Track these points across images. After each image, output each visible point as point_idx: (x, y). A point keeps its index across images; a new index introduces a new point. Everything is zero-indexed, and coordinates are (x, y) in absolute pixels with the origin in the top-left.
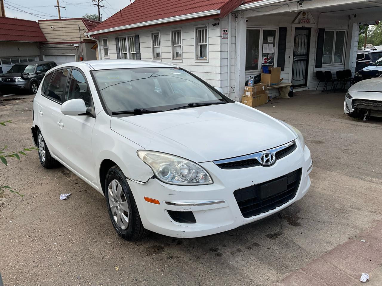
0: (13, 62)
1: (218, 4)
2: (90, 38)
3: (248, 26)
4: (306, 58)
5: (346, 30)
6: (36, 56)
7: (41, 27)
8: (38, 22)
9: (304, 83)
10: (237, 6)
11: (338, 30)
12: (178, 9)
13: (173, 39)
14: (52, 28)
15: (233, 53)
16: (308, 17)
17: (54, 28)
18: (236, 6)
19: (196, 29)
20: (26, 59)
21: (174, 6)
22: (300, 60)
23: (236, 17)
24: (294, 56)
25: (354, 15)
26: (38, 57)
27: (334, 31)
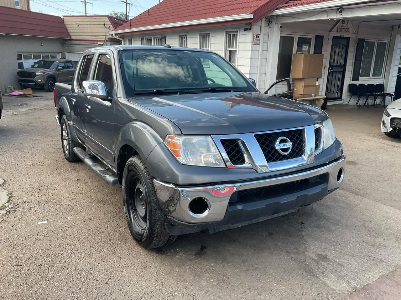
0: (35, 57)
1: (251, 7)
2: (114, 36)
3: (281, 32)
4: (342, 70)
5: (388, 41)
6: (58, 53)
7: (65, 23)
8: (63, 17)
9: (339, 96)
10: (272, 11)
11: (378, 41)
12: (208, 11)
13: (201, 42)
14: (76, 24)
15: (264, 60)
16: (347, 25)
17: (79, 25)
18: (270, 11)
19: (226, 33)
20: (48, 55)
21: (204, 8)
22: (336, 72)
23: (269, 23)
24: (329, 67)
25: (398, 26)
26: (60, 54)
27: (375, 42)
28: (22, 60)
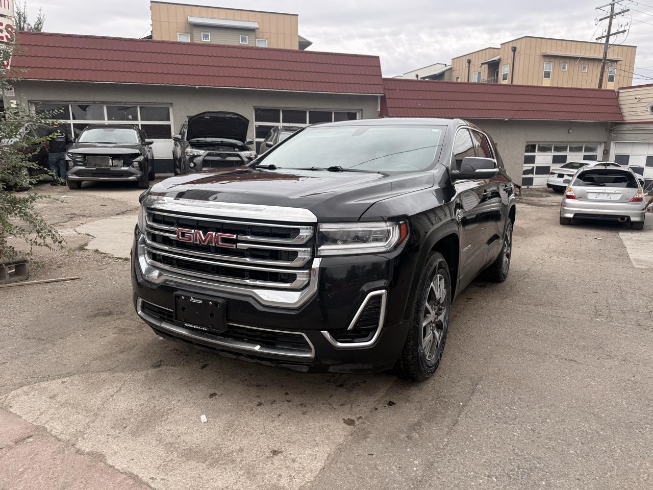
7: (620, 99)
8: (617, 90)
14: (636, 98)
17: (640, 99)
20: (580, 146)
28: (535, 152)
